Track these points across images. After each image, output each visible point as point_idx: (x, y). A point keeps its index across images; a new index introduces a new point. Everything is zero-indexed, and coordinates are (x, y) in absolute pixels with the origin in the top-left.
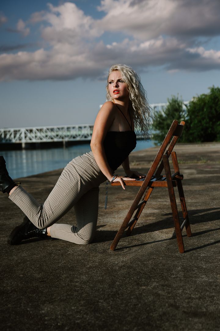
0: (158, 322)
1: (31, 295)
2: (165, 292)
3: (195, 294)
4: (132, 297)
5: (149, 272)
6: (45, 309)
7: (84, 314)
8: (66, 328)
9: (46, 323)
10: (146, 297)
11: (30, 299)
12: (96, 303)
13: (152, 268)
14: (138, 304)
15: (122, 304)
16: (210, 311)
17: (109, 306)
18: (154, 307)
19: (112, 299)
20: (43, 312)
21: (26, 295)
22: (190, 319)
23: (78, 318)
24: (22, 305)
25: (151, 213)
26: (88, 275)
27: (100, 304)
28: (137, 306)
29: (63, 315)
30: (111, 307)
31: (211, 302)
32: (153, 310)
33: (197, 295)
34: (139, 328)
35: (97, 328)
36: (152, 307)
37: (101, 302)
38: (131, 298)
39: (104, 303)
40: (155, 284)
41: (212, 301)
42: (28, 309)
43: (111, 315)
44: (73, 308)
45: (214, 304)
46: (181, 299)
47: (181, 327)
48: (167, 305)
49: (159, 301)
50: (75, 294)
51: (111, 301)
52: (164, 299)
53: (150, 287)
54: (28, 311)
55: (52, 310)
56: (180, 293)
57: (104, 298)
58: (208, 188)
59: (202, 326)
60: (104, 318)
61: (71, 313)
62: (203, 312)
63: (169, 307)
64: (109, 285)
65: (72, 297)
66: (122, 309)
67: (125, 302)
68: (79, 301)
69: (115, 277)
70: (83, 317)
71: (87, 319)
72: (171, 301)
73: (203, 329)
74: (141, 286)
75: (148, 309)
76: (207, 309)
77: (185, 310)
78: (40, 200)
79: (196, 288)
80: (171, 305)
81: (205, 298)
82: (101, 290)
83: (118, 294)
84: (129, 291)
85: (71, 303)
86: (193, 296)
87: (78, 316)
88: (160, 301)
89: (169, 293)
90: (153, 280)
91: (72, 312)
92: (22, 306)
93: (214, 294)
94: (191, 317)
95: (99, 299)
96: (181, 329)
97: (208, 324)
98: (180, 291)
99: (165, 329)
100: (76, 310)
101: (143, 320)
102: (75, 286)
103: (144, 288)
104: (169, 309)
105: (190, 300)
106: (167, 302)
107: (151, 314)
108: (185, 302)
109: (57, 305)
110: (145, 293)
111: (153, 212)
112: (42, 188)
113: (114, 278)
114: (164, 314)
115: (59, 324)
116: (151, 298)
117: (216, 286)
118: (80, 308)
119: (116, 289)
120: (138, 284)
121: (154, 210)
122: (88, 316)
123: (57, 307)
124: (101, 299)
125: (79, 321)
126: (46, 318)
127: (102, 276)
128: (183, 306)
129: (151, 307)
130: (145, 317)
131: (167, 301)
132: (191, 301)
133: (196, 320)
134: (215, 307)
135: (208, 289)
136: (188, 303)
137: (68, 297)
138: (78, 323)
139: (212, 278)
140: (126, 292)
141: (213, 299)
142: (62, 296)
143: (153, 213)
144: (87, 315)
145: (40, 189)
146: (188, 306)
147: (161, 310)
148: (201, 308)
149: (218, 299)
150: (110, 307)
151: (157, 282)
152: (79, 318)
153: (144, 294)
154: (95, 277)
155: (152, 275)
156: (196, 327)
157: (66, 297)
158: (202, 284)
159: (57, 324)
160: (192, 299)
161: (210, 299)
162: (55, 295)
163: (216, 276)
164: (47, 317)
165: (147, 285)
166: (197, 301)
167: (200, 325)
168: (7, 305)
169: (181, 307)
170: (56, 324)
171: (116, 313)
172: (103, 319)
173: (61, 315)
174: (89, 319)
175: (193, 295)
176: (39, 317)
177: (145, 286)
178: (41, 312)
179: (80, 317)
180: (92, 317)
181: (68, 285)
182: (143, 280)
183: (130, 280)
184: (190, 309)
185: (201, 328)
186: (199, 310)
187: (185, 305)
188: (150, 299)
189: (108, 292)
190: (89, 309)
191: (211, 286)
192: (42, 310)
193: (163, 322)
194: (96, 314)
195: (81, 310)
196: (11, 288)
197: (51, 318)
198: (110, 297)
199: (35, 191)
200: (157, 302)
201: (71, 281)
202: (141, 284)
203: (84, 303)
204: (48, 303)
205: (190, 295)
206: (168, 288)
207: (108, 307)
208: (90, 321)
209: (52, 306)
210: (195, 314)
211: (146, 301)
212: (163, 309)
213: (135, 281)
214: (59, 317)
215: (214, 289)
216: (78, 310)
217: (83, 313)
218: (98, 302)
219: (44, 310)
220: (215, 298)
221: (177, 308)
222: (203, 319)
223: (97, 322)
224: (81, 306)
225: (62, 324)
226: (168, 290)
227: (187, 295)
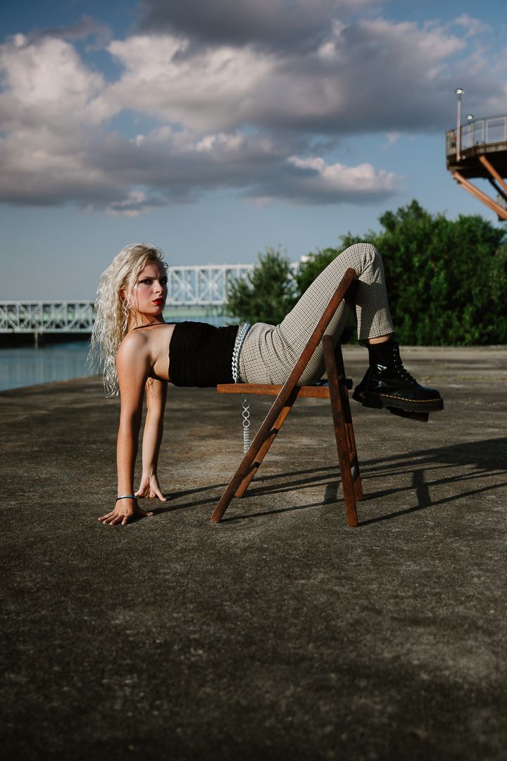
0: (350, 635)
1: (81, 595)
2: (347, 588)
3: (404, 590)
4: (285, 597)
5: (303, 558)
6: (120, 618)
7: (203, 624)
8: (176, 647)
9: (131, 639)
10: (313, 597)
11: (81, 602)
12: (219, 608)
13: (308, 551)
14: (302, 608)
15: (270, 607)
16: (442, 617)
17: (246, 611)
18: (333, 611)
19: (247, 600)
20: (117, 622)
21: (71, 596)
22: (409, 629)
23: (192, 630)
24: (69, 611)
25: (270, 462)
26: (184, 563)
27: (226, 608)
28: (300, 611)
29: (161, 627)
30: (251, 613)
31: (438, 602)
32: (335, 617)
33: (408, 591)
34: (318, 644)
35: (237, 646)
36: (330, 612)
37: (227, 606)
38: (284, 600)
39: (234, 606)
40: (321, 576)
41: (438, 600)
42: (86, 618)
43: (255, 625)
44: (176, 615)
45: (445, 605)
46: (380, 598)
47: (395, 641)
48: (357, 608)
49: (339, 601)
50: (170, 592)
51: (248, 604)
52: (348, 599)
53: (314, 579)
54: (86, 621)
55: (133, 619)
56: (376, 590)
57: (230, 600)
58: (364, 421)
59: (435, 638)
60: (244, 630)
61: (175, 624)
62: (430, 618)
63: (363, 612)
64: (233, 578)
65: (165, 598)
66: (273, 615)
67: (275, 605)
68: (184, 604)
69: (239, 565)
70: (201, 629)
71: (211, 632)
72: (365, 602)
73: (438, 643)
74: (296, 579)
75: (323, 614)
76: (434, 614)
77: (395, 615)
78: (28, 435)
79: (402, 582)
80: (365, 609)
81: (425, 596)
82: (219, 586)
83: (257, 593)
84: (275, 587)
85: (168, 607)
86: (402, 594)
87: (191, 628)
88: (342, 602)
89: (354, 590)
90: (316, 570)
91: (176, 621)
92: (70, 613)
93: (438, 590)
94: (410, 626)
95: (222, 601)
96: (397, 645)
97: (444, 636)
98: (375, 586)
99: (368, 644)
100: (183, 619)
101: (321, 633)
102: (165, 580)
103: (303, 582)
104: (364, 614)
105: (397, 600)
106: (357, 604)
107: (333, 623)
108: (390, 603)
109: (141, 612)
110: (308, 590)
111: (272, 460)
112: (25, 416)
113: (237, 567)
114: (358, 622)
115: (158, 641)
116: (323, 598)
117: (438, 578)
118: (190, 615)
119: (249, 584)
120: (289, 576)
121: (274, 457)
122: (212, 628)
123: (142, 614)
124: (226, 601)
125: (197, 636)
126: (128, 632)
127: (213, 564)
128: (389, 610)
129: (328, 611)
130: (323, 627)
131: (355, 602)
132: (401, 602)
133: (420, 630)
134: (447, 609)
135: (425, 583)
136: (397, 604)
137: (159, 598)
138: (196, 640)
139: (426, 565)
140: (271, 589)
141: (440, 598)
142: (145, 596)
143: (274, 461)
144: (208, 625)
145: (21, 418)
146: (397, 608)
147: (348, 616)
148: (422, 612)
149: (449, 597)
150: (248, 613)
151: (325, 573)
152: (194, 632)
153: (307, 592)
154: (199, 566)
155: (310, 562)
156: (424, 641)
157: (154, 598)
158: (411, 575)
159: (154, 641)
160: (402, 598)
161: (434, 598)
162: (130, 595)
163: (432, 563)
164: (128, 629)
165: (308, 578)
166: (412, 601)
167: (431, 637)
168: (39, 612)
169: (385, 610)
170: (152, 640)
171: (265, 622)
172: (243, 633)
173: (155, 627)
174: (214, 633)
175: (402, 592)
176: (113, 630)
177: (303, 578)
178: (113, 622)
179: (195, 629)
180: (219, 629)
181: (150, 578)
182: (297, 569)
183: (270, 570)
184: (404, 614)
185: (433, 641)
186: (421, 615)
187: (390, 607)
188: (321, 599)
189: (235, 590)
190: (209, 617)
191: (430, 577)
192: (114, 619)
193: (359, 634)
194: (226, 625)
195: (193, 618)
196: (36, 584)
197: (138, 633)
198: (242, 598)
199: (11, 420)
200: (337, 605)
201: (154, 573)
202: (294, 575)
203: (194, 607)
204: (121, 607)
205: (396, 591)
206: (349, 582)
207: (245, 614)
208: (217, 635)
209: (132, 613)
210: (416, 622)
211: (315, 602)
212: (351, 614)
213: (282, 572)
214: (154, 630)
215: (435, 582)
216: (187, 618)
217: (199, 623)
218: (222, 605)
219: (117, 618)
220: (443, 596)
221: (379, 612)
222: (433, 629)
223: (233, 637)
224: (191, 612)
225: (165, 641)
226: (351, 584)
227: (390, 593)
